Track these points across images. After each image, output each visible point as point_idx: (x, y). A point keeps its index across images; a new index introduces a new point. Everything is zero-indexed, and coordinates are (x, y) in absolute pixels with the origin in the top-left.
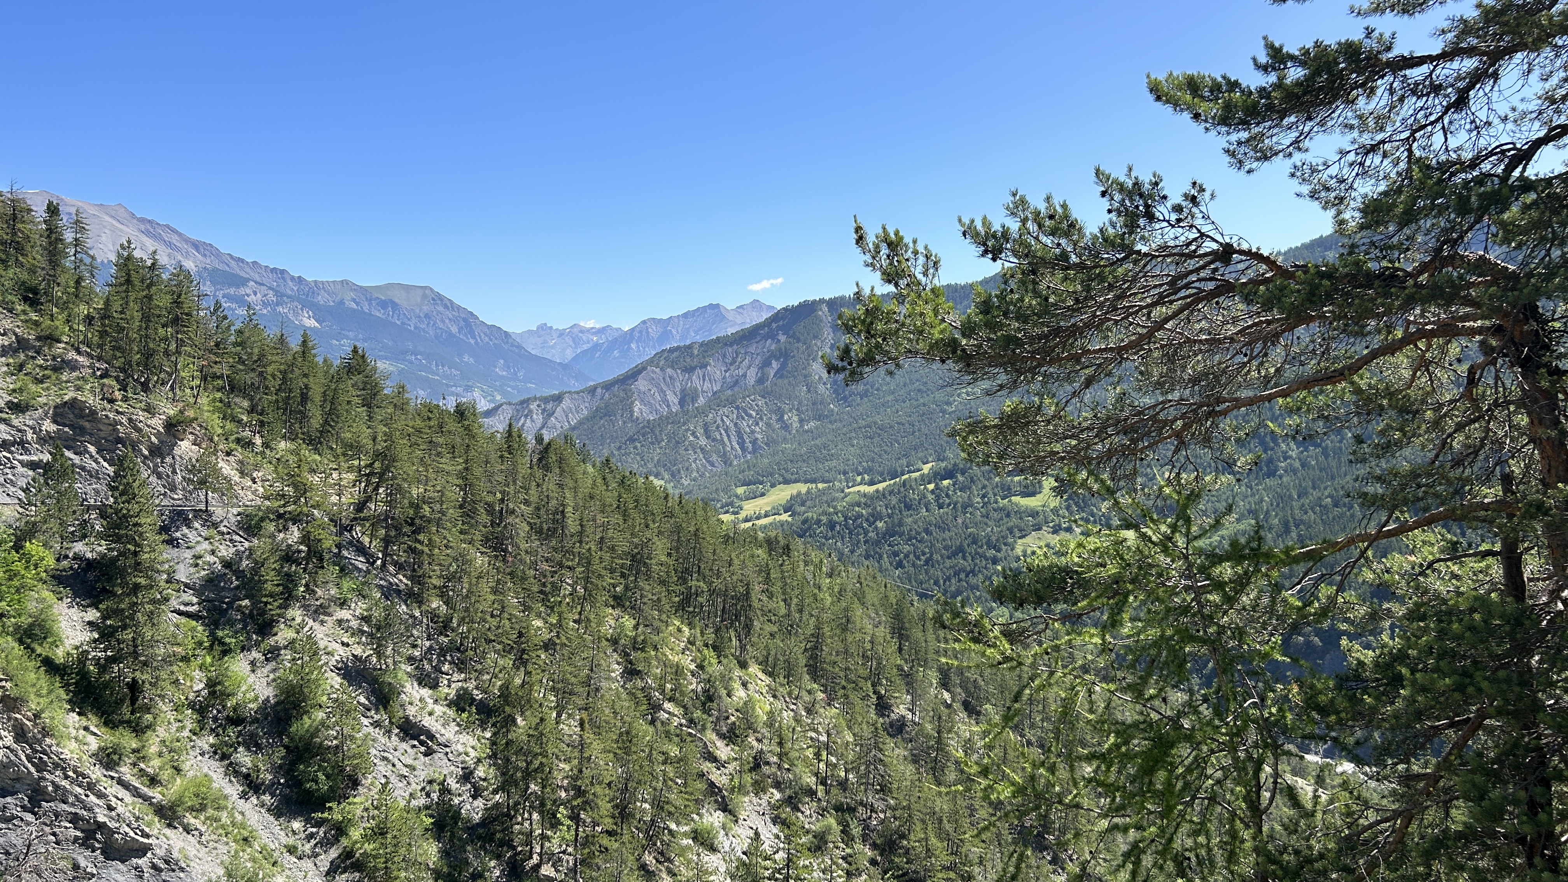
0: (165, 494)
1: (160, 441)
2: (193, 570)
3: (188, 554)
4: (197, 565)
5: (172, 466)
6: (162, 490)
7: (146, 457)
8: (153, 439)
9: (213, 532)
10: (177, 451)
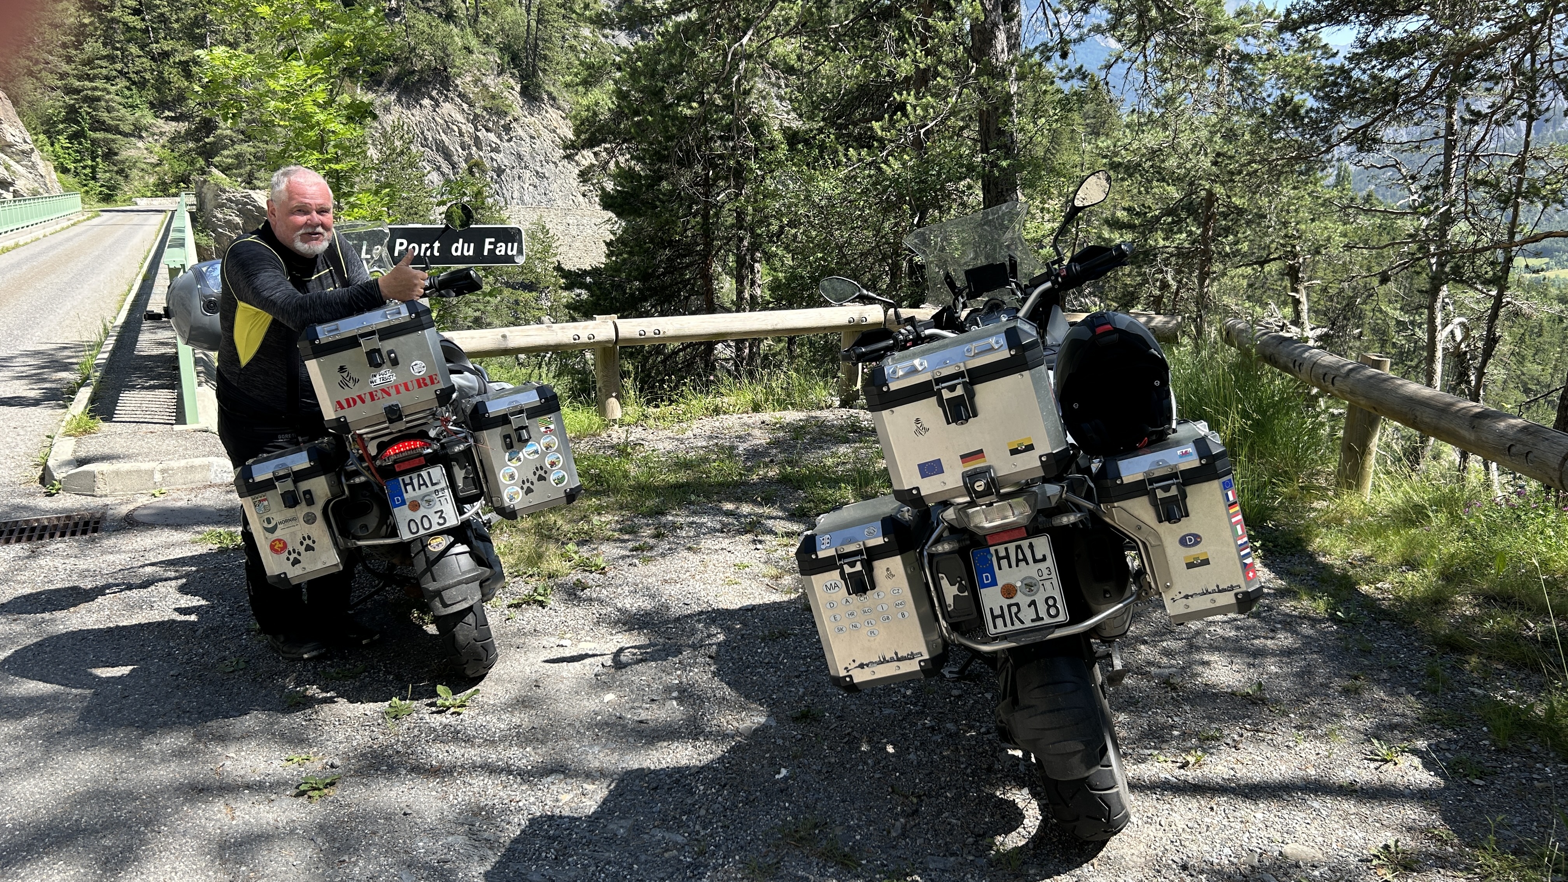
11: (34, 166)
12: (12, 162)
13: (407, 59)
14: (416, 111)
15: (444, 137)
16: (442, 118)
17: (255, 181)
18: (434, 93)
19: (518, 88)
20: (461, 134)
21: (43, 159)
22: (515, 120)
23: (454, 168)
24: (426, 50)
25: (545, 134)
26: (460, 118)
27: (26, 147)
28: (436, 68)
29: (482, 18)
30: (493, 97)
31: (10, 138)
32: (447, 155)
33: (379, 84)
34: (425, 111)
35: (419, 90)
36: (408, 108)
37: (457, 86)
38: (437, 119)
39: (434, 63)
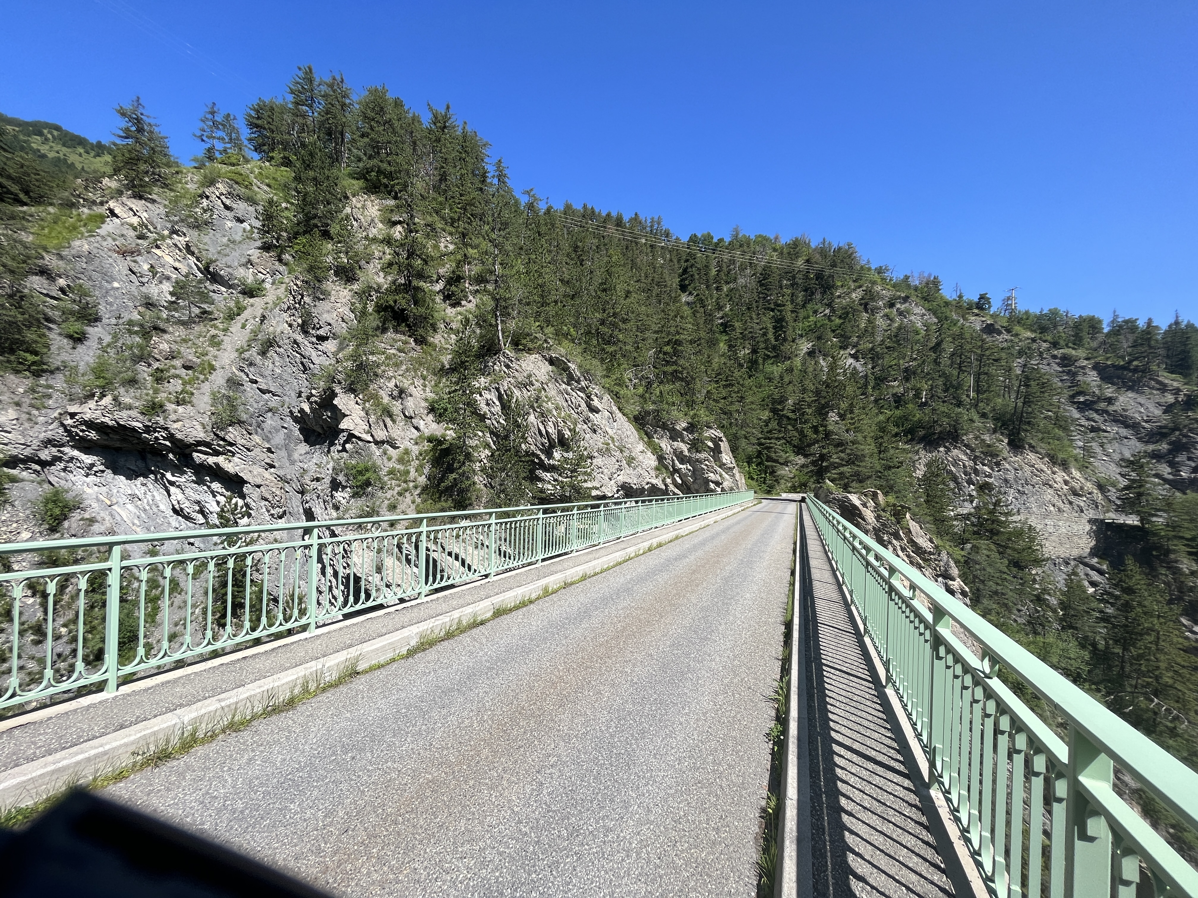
11: (733, 476)
13: (931, 427)
14: (935, 454)
16: (952, 458)
18: (947, 444)
19: (1006, 441)
20: (965, 466)
21: (739, 472)
22: (1005, 459)
24: (945, 421)
25: (1027, 468)
26: (964, 457)
27: (731, 465)
28: (950, 431)
30: (989, 446)
33: (913, 440)
34: (941, 454)
35: (938, 443)
36: (930, 452)
37: (963, 440)
38: (949, 458)
39: (948, 429)
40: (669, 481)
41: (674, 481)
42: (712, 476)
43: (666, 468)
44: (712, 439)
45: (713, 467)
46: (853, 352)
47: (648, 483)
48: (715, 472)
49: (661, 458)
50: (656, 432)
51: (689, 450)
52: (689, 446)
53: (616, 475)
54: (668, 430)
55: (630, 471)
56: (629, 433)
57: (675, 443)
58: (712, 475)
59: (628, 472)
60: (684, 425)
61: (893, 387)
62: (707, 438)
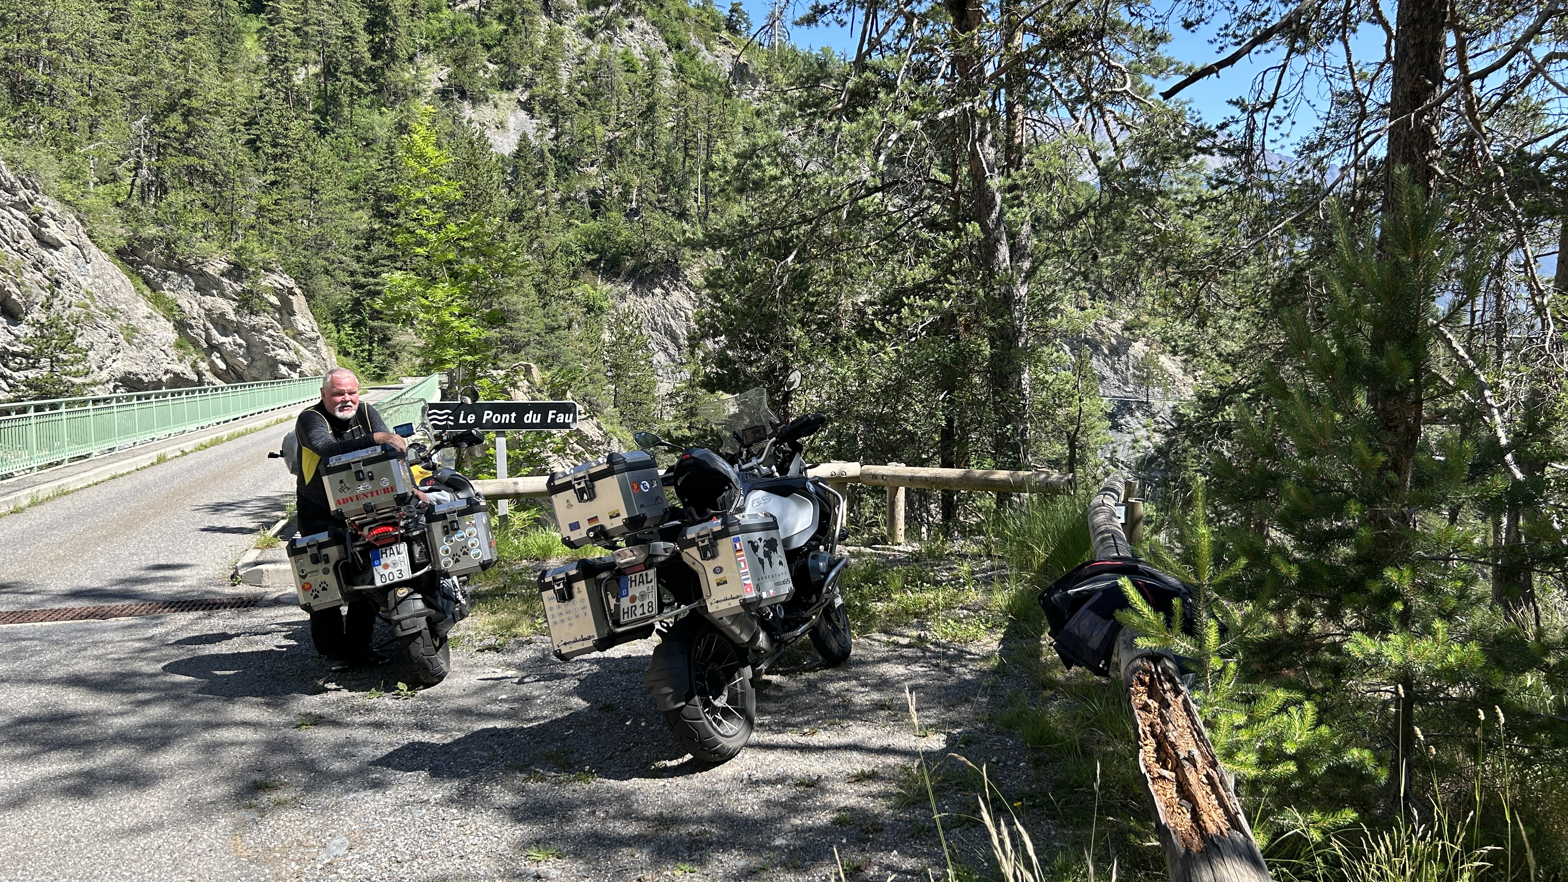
0: (1119, 387)
1: (1119, 343)
2: (1131, 451)
3: (1128, 438)
4: (1134, 448)
5: (1126, 363)
6: (1117, 383)
7: (1106, 356)
8: (1113, 341)
9: (1150, 421)
10: (1131, 351)
11: (318, 351)
12: (301, 348)
13: (643, 253)
14: (649, 299)
15: (672, 322)
16: (671, 305)
17: (499, 363)
18: (665, 283)
20: (687, 319)
21: (326, 345)
23: (679, 349)
24: (660, 245)
26: (687, 304)
27: (313, 335)
28: (668, 261)
29: (711, 215)
31: (301, 328)
32: (674, 338)
33: (618, 275)
34: (656, 299)
35: (652, 280)
36: (642, 296)
37: (686, 276)
38: (667, 306)
39: (666, 257)
40: (203, 366)
41: (212, 364)
42: (282, 354)
43: (195, 344)
44: (276, 292)
45: (282, 339)
46: (524, 98)
47: (166, 372)
48: (287, 348)
49: (182, 326)
50: (166, 278)
51: (237, 312)
52: (236, 304)
53: (109, 362)
54: (190, 274)
55: (133, 352)
56: (117, 283)
57: (208, 298)
58: (282, 352)
59: (131, 354)
60: (223, 266)
61: (589, 177)
62: (266, 289)
